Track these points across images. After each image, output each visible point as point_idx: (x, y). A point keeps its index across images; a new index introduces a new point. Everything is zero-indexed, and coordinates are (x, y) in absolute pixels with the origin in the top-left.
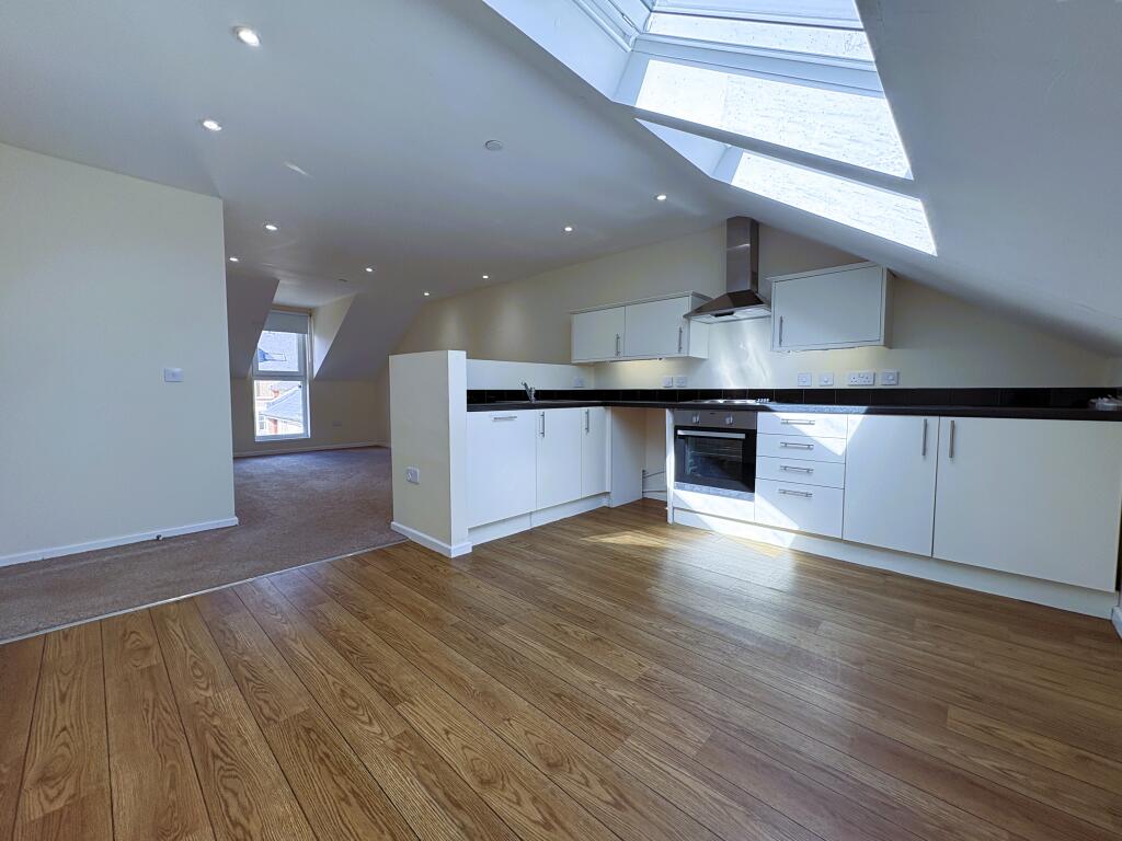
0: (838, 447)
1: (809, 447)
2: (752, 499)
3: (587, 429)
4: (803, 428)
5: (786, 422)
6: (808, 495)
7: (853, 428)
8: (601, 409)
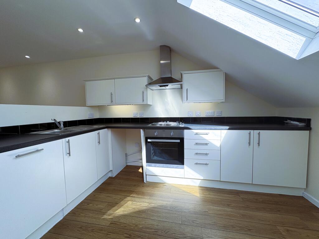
0: (218, 144)
1: (206, 144)
2: (183, 168)
3: (99, 142)
4: (204, 136)
5: (197, 134)
6: (206, 164)
7: (223, 135)
8: (105, 130)
